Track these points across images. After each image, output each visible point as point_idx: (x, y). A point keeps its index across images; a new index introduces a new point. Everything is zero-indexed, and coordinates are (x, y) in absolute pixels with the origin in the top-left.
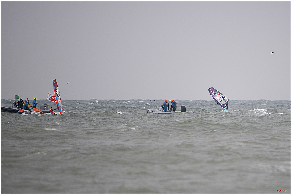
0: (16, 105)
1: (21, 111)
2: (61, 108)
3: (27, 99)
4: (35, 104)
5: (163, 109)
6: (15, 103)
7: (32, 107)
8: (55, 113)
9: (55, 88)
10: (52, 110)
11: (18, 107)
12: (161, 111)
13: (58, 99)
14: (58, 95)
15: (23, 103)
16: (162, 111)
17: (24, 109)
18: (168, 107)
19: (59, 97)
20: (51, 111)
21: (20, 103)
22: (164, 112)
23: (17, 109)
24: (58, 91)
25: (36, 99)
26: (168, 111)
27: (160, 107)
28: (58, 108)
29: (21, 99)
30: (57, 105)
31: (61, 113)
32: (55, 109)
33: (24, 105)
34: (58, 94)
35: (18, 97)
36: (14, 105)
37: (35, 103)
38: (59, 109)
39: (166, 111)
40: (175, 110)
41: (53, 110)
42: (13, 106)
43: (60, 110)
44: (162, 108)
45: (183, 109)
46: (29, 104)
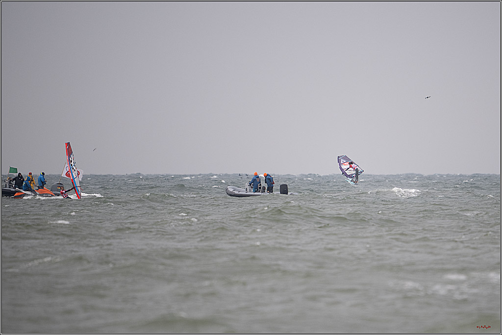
0: (11, 183)
1: (20, 194)
2: (79, 188)
3: (30, 174)
4: (42, 182)
5: (252, 187)
6: (11, 181)
7: (38, 187)
8: (69, 196)
9: (69, 156)
10: (64, 192)
11: (15, 187)
12: (248, 190)
13: (74, 174)
14: (74, 167)
15: (24, 180)
16: (250, 191)
17: (25, 190)
18: (260, 185)
19: (75, 170)
20: (62, 193)
21: (19, 181)
22: (253, 193)
23: (14, 190)
24: (73, 161)
25: (43, 173)
26: (259, 191)
27: (247, 184)
28: (74, 188)
29: (20, 174)
30: (73, 183)
31: (79, 196)
32: (69, 190)
33: (24, 183)
34: (73, 165)
35: (15, 170)
36: (8, 183)
37: (43, 180)
38: (75, 190)
39: (256, 192)
40: (270, 189)
41: (66, 192)
42: (6, 185)
43: (77, 191)
44: (250, 185)
45: (284, 190)
46: (32, 182)
